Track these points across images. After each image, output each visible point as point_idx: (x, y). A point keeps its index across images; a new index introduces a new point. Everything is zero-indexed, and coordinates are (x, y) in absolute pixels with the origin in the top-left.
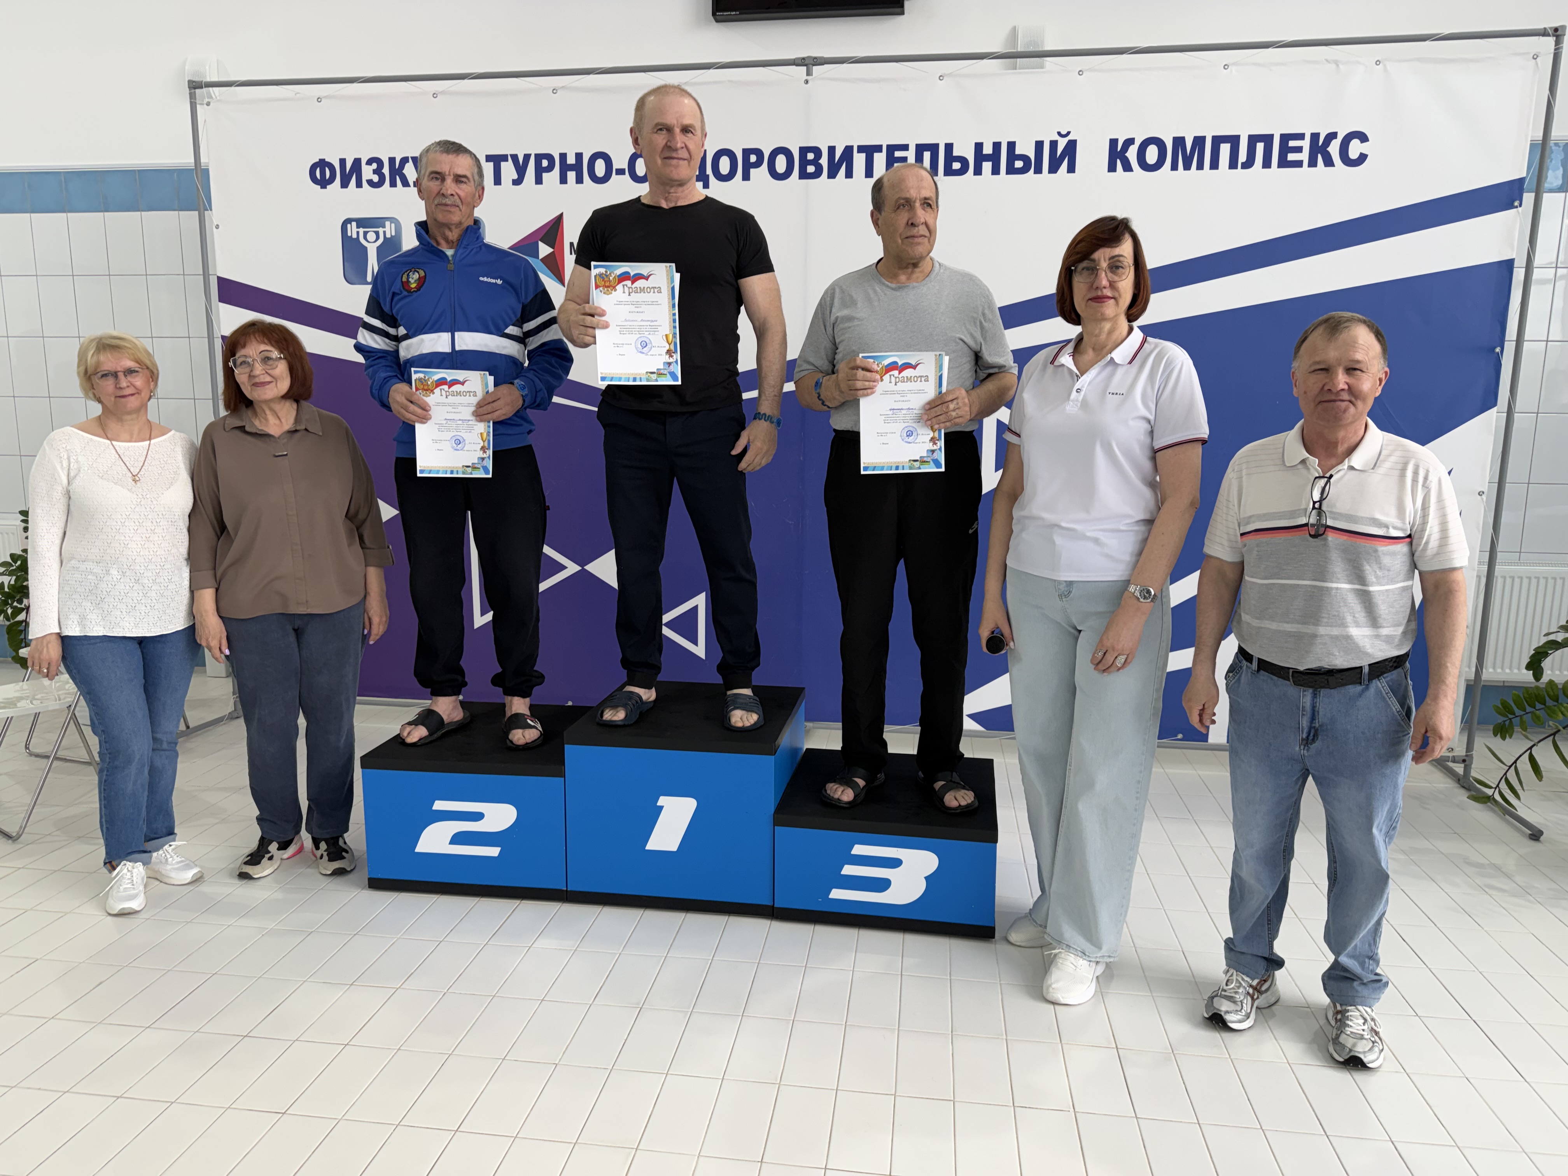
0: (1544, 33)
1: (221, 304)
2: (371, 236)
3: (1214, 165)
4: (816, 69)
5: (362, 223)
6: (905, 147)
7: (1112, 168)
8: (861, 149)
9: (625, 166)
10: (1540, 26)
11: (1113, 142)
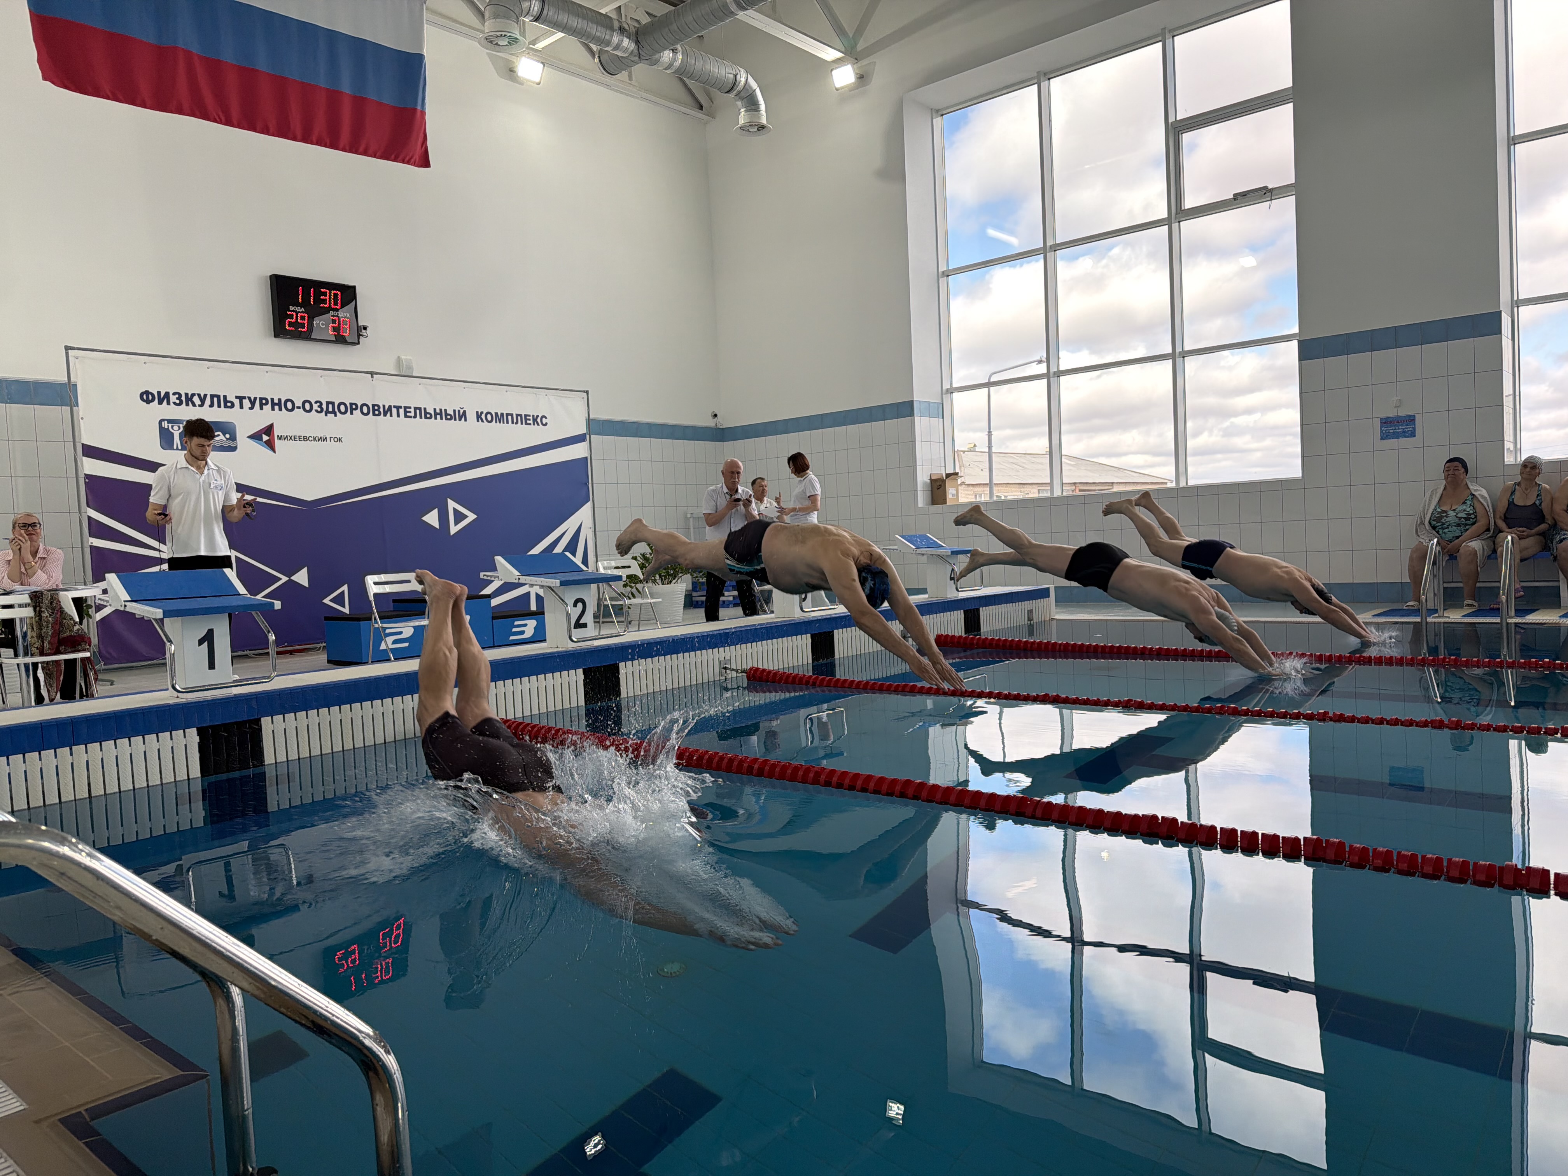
0: (584, 392)
1: (84, 458)
2: (176, 428)
3: (508, 423)
4: (374, 376)
5: (169, 421)
6: (410, 408)
7: (478, 421)
8: (395, 407)
9: (301, 406)
10: (583, 389)
11: (477, 412)
